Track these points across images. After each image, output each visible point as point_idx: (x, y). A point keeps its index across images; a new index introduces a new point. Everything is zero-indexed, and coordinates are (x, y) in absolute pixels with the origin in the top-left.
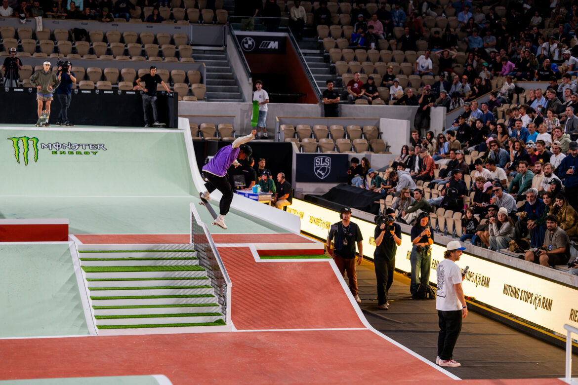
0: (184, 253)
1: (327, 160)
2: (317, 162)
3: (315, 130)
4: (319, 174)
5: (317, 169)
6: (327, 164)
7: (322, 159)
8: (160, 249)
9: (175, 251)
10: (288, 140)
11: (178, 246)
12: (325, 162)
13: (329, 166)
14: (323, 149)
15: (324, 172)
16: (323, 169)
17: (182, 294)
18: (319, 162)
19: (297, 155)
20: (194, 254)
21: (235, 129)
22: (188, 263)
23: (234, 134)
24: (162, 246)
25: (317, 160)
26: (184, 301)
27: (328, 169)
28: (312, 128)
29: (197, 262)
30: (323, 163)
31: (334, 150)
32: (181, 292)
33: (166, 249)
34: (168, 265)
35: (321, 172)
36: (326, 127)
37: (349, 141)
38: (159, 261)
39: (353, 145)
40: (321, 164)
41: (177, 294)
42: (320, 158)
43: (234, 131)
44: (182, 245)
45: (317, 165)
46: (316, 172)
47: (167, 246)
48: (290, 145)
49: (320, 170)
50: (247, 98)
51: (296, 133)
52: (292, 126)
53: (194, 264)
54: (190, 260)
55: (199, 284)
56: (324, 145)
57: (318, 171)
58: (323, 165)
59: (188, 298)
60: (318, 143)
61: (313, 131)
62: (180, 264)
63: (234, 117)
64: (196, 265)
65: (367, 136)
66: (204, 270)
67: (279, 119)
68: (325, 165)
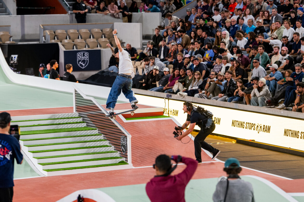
0: (74, 119)
1: (86, 55)
2: (79, 56)
3: (69, 33)
4: (81, 65)
5: (79, 61)
6: (86, 57)
7: (82, 54)
8: (56, 118)
9: (68, 118)
10: (53, 41)
11: (68, 114)
12: (85, 56)
13: (87, 59)
14: (78, 47)
15: (84, 63)
16: (84, 61)
17: (88, 146)
18: (80, 56)
19: (65, 52)
20: (81, 120)
21: (11, 35)
22: (79, 126)
23: (11, 39)
24: (57, 116)
25: (79, 55)
26: (92, 150)
27: (87, 61)
28: (66, 31)
29: (85, 125)
30: (83, 57)
31: (86, 47)
32: (87, 145)
33: (60, 117)
34: (66, 128)
35: (82, 64)
36: (76, 31)
37: (95, 40)
38: (60, 125)
39: (98, 43)
40: (82, 58)
41: (85, 146)
42: (81, 53)
43: (11, 37)
44: (70, 114)
45: (79, 58)
46: (79, 63)
47: (61, 115)
48: (57, 45)
49: (82, 62)
50: (12, 12)
51: (56, 36)
52: (53, 31)
53: (83, 126)
54: (80, 124)
55: (96, 139)
56: (78, 44)
57: (80, 63)
58: (83, 58)
59: (95, 148)
60: (74, 43)
61: (67, 34)
62: (73, 127)
63: (10, 26)
64: (85, 127)
65: (106, 36)
66: (96, 129)
67: (43, 27)
68: (85, 58)
